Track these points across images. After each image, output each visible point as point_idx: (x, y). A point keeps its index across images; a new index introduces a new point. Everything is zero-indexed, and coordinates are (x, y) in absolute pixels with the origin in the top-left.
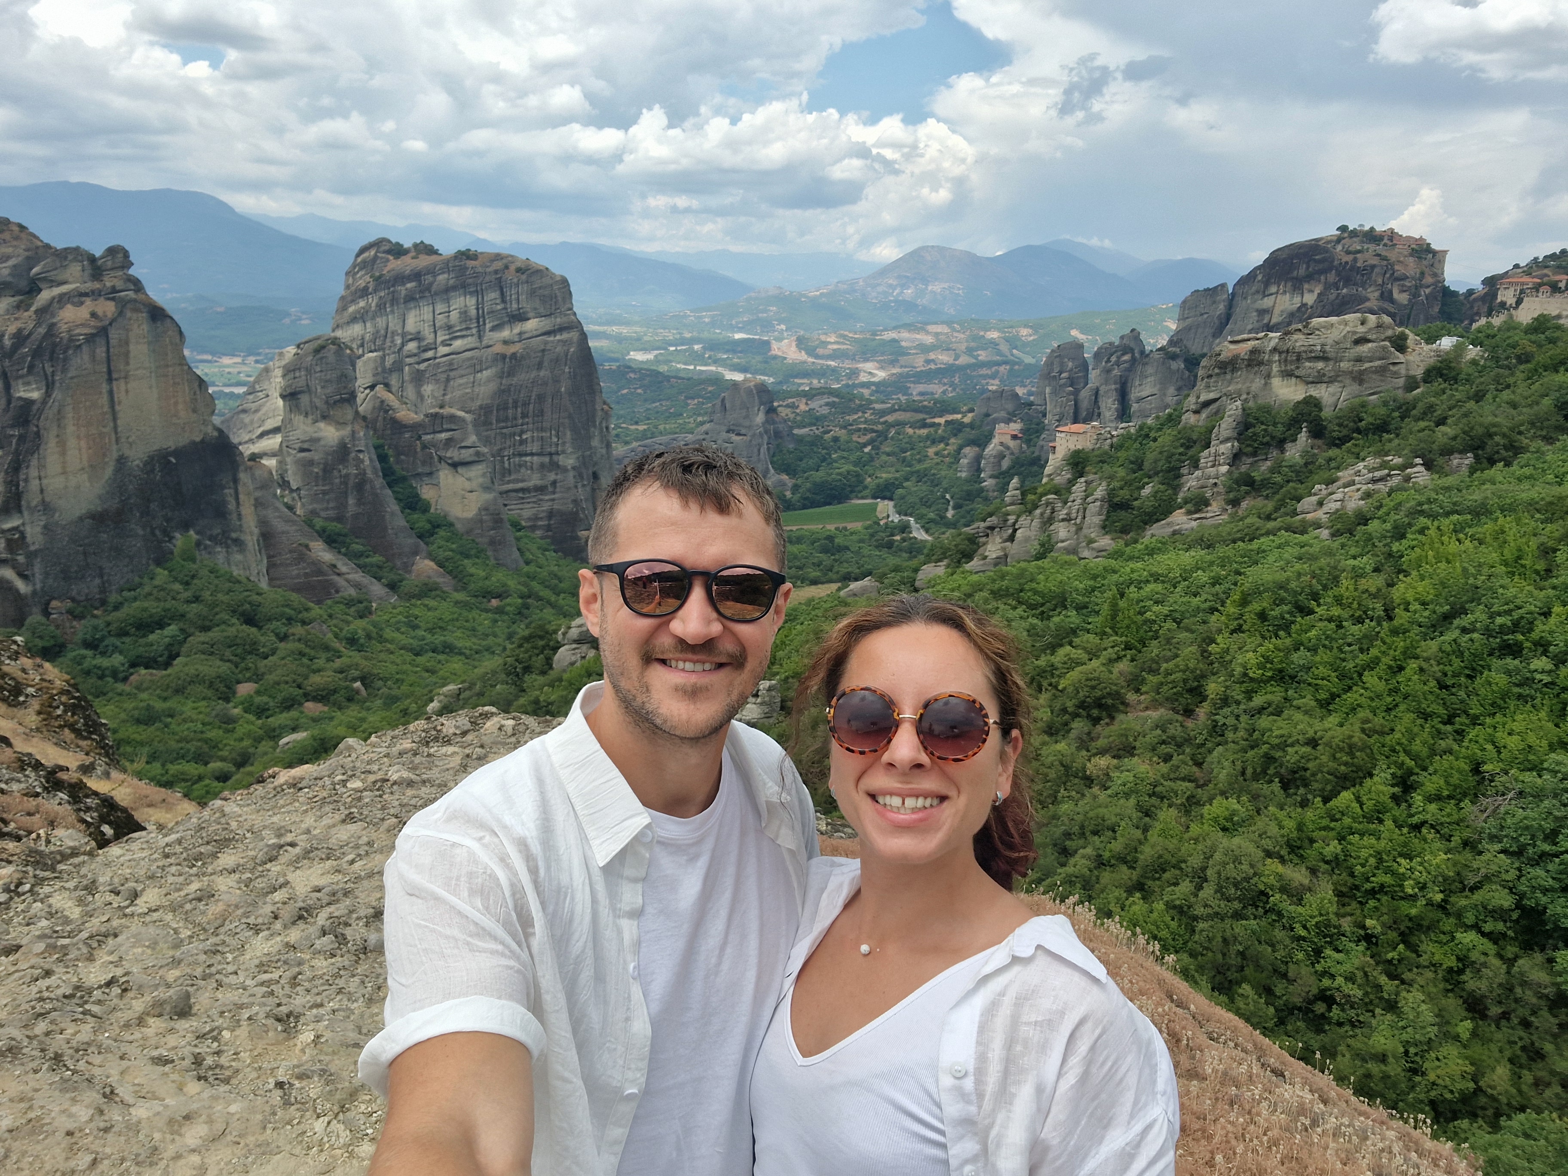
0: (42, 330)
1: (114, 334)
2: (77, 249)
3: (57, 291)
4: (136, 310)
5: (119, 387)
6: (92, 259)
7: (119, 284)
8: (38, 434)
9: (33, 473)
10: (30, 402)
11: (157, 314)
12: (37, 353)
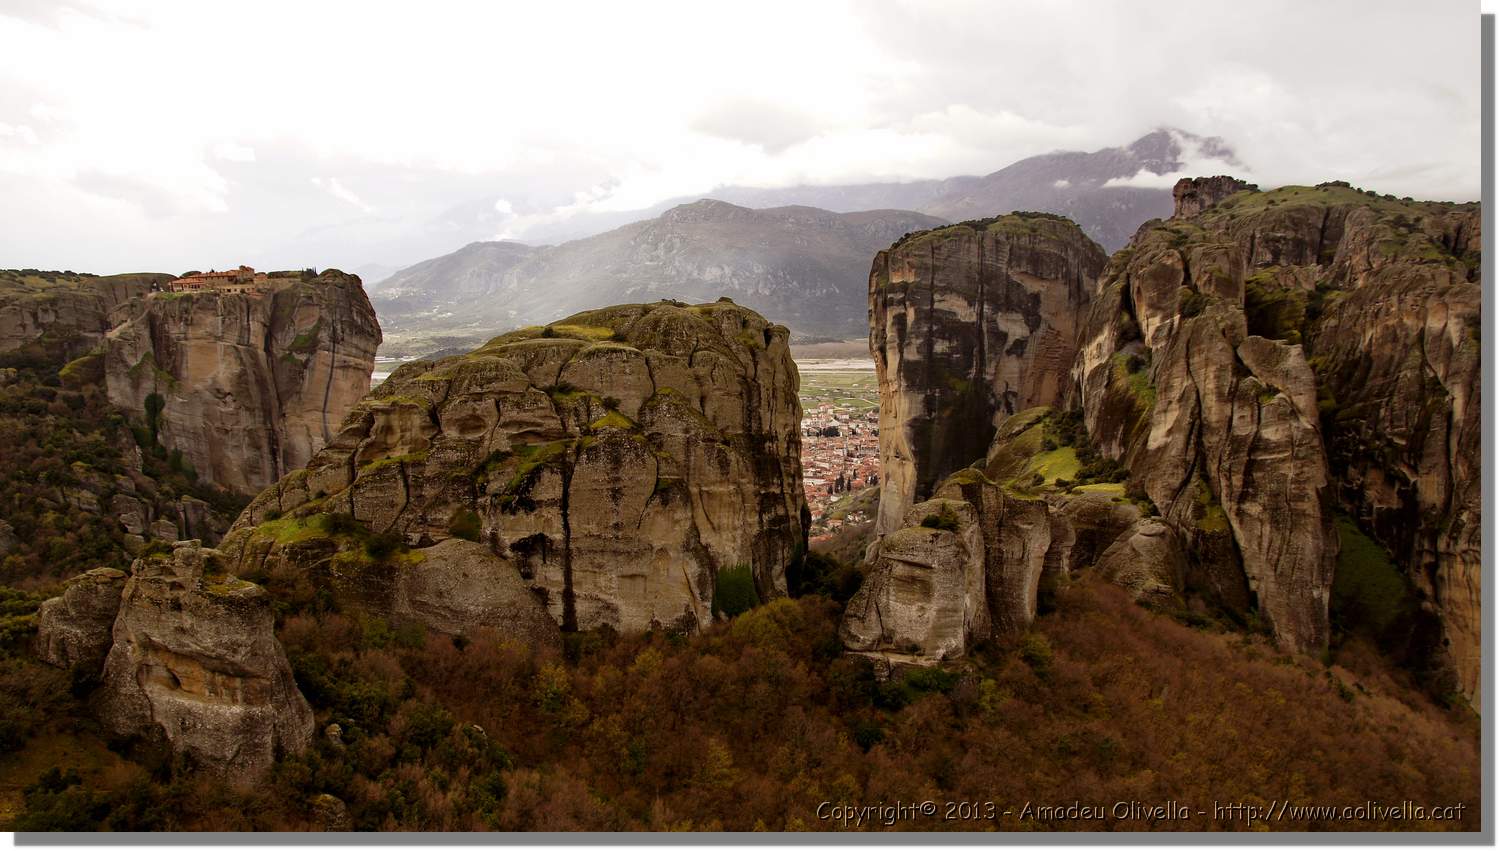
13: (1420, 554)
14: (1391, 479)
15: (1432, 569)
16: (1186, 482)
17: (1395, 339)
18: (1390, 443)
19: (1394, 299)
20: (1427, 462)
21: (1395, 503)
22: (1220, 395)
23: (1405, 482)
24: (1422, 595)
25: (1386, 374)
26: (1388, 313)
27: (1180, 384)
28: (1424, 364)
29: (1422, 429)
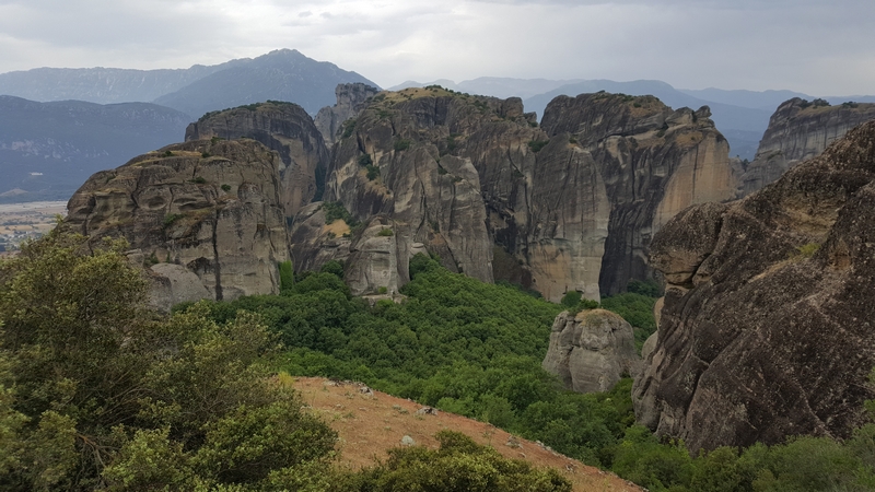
0: (669, 146)
1: (700, 148)
2: (687, 108)
3: (676, 127)
4: (711, 136)
5: (698, 172)
6: (693, 113)
7: (705, 124)
8: (663, 193)
9: (659, 210)
10: (661, 178)
11: (720, 138)
12: (666, 156)
13: (519, 245)
14: (502, 216)
15: (526, 251)
16: (422, 224)
17: (497, 156)
18: (500, 200)
19: (495, 137)
20: (518, 206)
21: (505, 226)
22: (433, 183)
23: (509, 216)
24: (521, 263)
25: (494, 171)
26: (492, 144)
27: (413, 180)
28: (512, 164)
29: (514, 193)
